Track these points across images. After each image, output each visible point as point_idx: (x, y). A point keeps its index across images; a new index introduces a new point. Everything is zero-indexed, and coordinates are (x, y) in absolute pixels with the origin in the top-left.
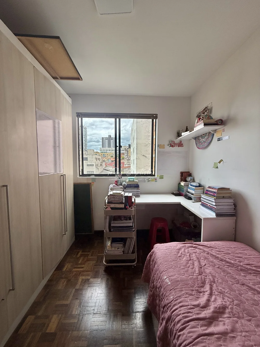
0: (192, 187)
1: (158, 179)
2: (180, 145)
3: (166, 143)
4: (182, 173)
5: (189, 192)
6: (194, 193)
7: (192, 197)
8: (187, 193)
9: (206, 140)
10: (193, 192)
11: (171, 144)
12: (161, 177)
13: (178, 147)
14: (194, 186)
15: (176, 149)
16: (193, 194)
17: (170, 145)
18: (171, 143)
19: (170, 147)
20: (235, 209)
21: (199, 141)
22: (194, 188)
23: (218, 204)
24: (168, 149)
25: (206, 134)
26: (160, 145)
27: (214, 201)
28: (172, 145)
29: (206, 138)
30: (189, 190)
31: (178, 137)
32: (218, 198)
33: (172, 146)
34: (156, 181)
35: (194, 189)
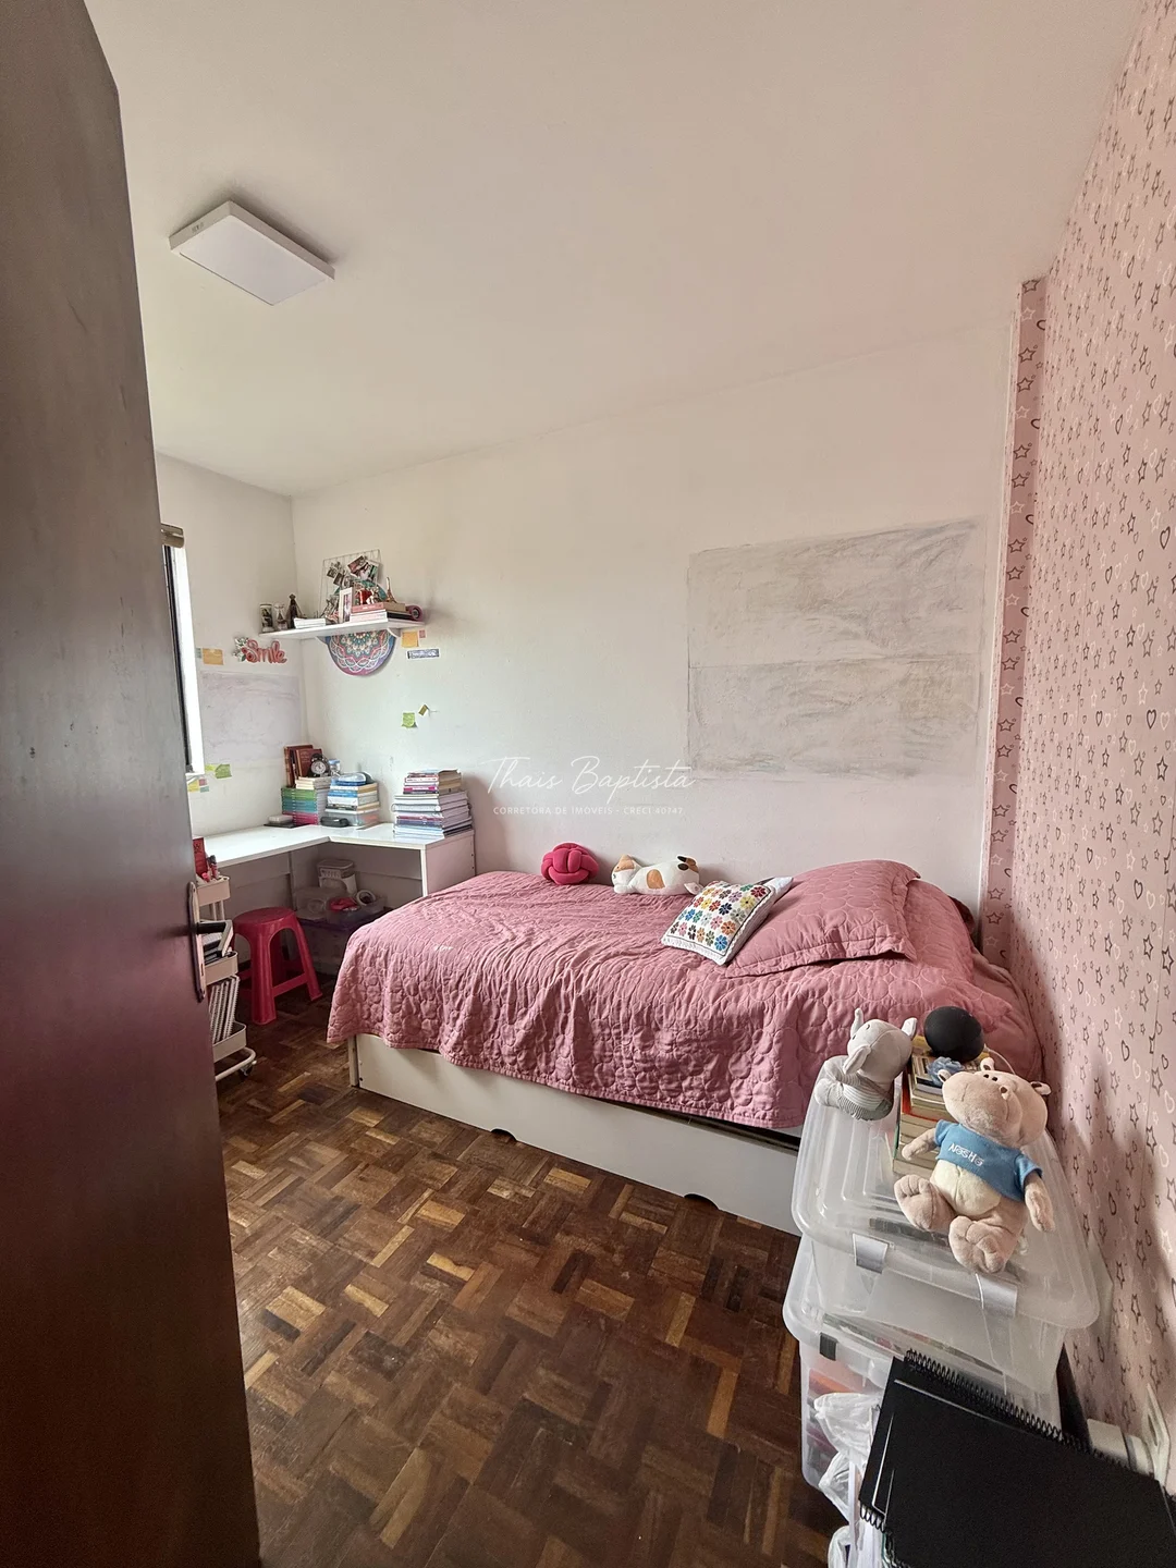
0: (346, 788)
1: (211, 781)
2: (276, 655)
3: (227, 644)
4: (291, 753)
5: (334, 807)
6: (356, 804)
7: (348, 818)
8: (327, 810)
9: (371, 651)
10: (353, 801)
11: (244, 651)
12: (223, 772)
13: (270, 661)
14: (352, 784)
15: (264, 667)
16: (353, 808)
17: (242, 654)
18: (245, 646)
19: (243, 660)
20: (470, 814)
21: (346, 650)
22: (356, 788)
23: (445, 807)
24: (236, 666)
25: (371, 633)
26: (206, 650)
27: (436, 802)
28: (250, 654)
29: (369, 644)
30: (332, 800)
31: (266, 629)
32: (442, 794)
33: (250, 658)
34: (203, 790)
35: (356, 792)
